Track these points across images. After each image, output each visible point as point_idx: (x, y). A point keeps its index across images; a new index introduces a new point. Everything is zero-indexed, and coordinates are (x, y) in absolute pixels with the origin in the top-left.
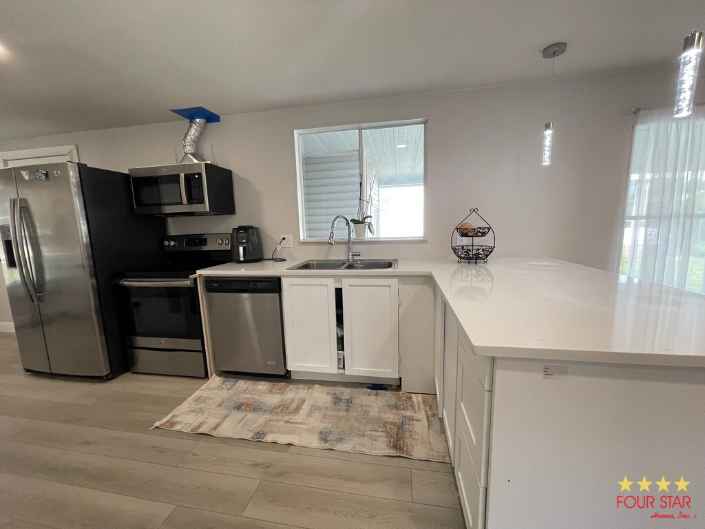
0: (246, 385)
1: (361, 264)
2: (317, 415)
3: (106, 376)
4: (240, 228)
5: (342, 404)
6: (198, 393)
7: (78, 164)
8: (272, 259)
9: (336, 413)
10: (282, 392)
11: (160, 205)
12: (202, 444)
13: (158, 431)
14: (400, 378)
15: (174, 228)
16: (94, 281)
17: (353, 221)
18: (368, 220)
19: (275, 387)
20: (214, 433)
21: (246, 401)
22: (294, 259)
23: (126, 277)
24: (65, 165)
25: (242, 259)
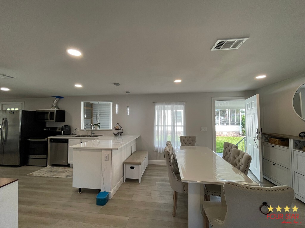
0: (57, 168)
3: (18, 165)
4: (64, 126)
7: (22, 110)
8: (72, 134)
11: (44, 119)
16: (20, 139)
19: (64, 168)
20: (41, 176)
22: (79, 134)
25: (62, 134)
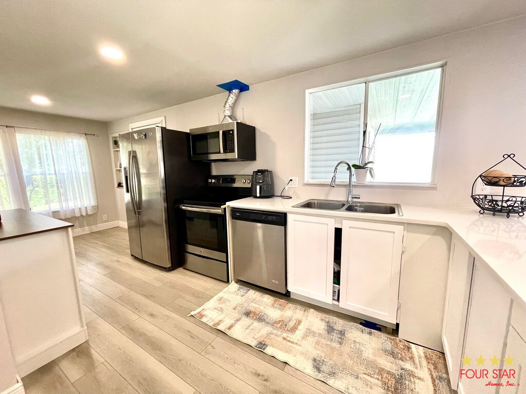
0: (255, 295)
1: (360, 206)
2: (311, 339)
3: (169, 268)
4: (259, 171)
5: (335, 334)
6: (221, 294)
7: (161, 127)
8: (281, 196)
9: (329, 343)
10: (282, 308)
11: (208, 153)
12: (219, 340)
13: (192, 319)
14: (398, 325)
15: (215, 171)
17: (354, 166)
18: (369, 165)
19: (277, 303)
20: (228, 333)
21: (253, 310)
22: (298, 197)
23: (183, 203)
24: (154, 128)
25: (258, 195)
